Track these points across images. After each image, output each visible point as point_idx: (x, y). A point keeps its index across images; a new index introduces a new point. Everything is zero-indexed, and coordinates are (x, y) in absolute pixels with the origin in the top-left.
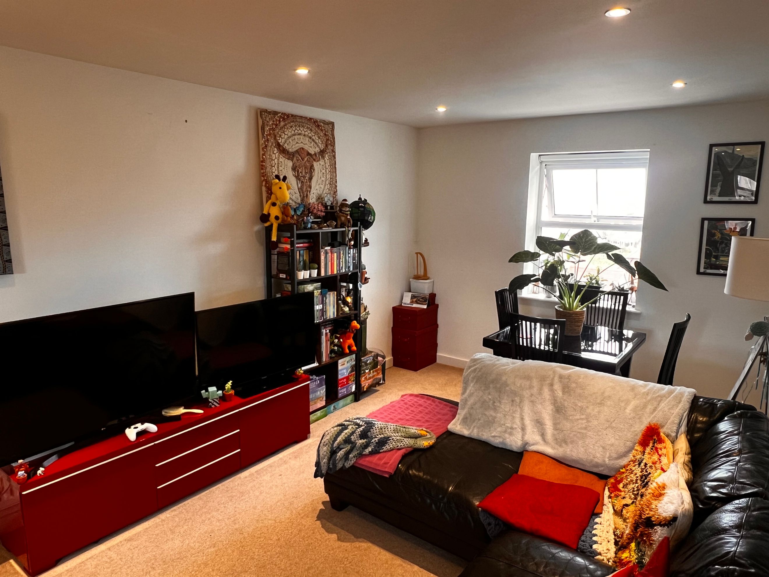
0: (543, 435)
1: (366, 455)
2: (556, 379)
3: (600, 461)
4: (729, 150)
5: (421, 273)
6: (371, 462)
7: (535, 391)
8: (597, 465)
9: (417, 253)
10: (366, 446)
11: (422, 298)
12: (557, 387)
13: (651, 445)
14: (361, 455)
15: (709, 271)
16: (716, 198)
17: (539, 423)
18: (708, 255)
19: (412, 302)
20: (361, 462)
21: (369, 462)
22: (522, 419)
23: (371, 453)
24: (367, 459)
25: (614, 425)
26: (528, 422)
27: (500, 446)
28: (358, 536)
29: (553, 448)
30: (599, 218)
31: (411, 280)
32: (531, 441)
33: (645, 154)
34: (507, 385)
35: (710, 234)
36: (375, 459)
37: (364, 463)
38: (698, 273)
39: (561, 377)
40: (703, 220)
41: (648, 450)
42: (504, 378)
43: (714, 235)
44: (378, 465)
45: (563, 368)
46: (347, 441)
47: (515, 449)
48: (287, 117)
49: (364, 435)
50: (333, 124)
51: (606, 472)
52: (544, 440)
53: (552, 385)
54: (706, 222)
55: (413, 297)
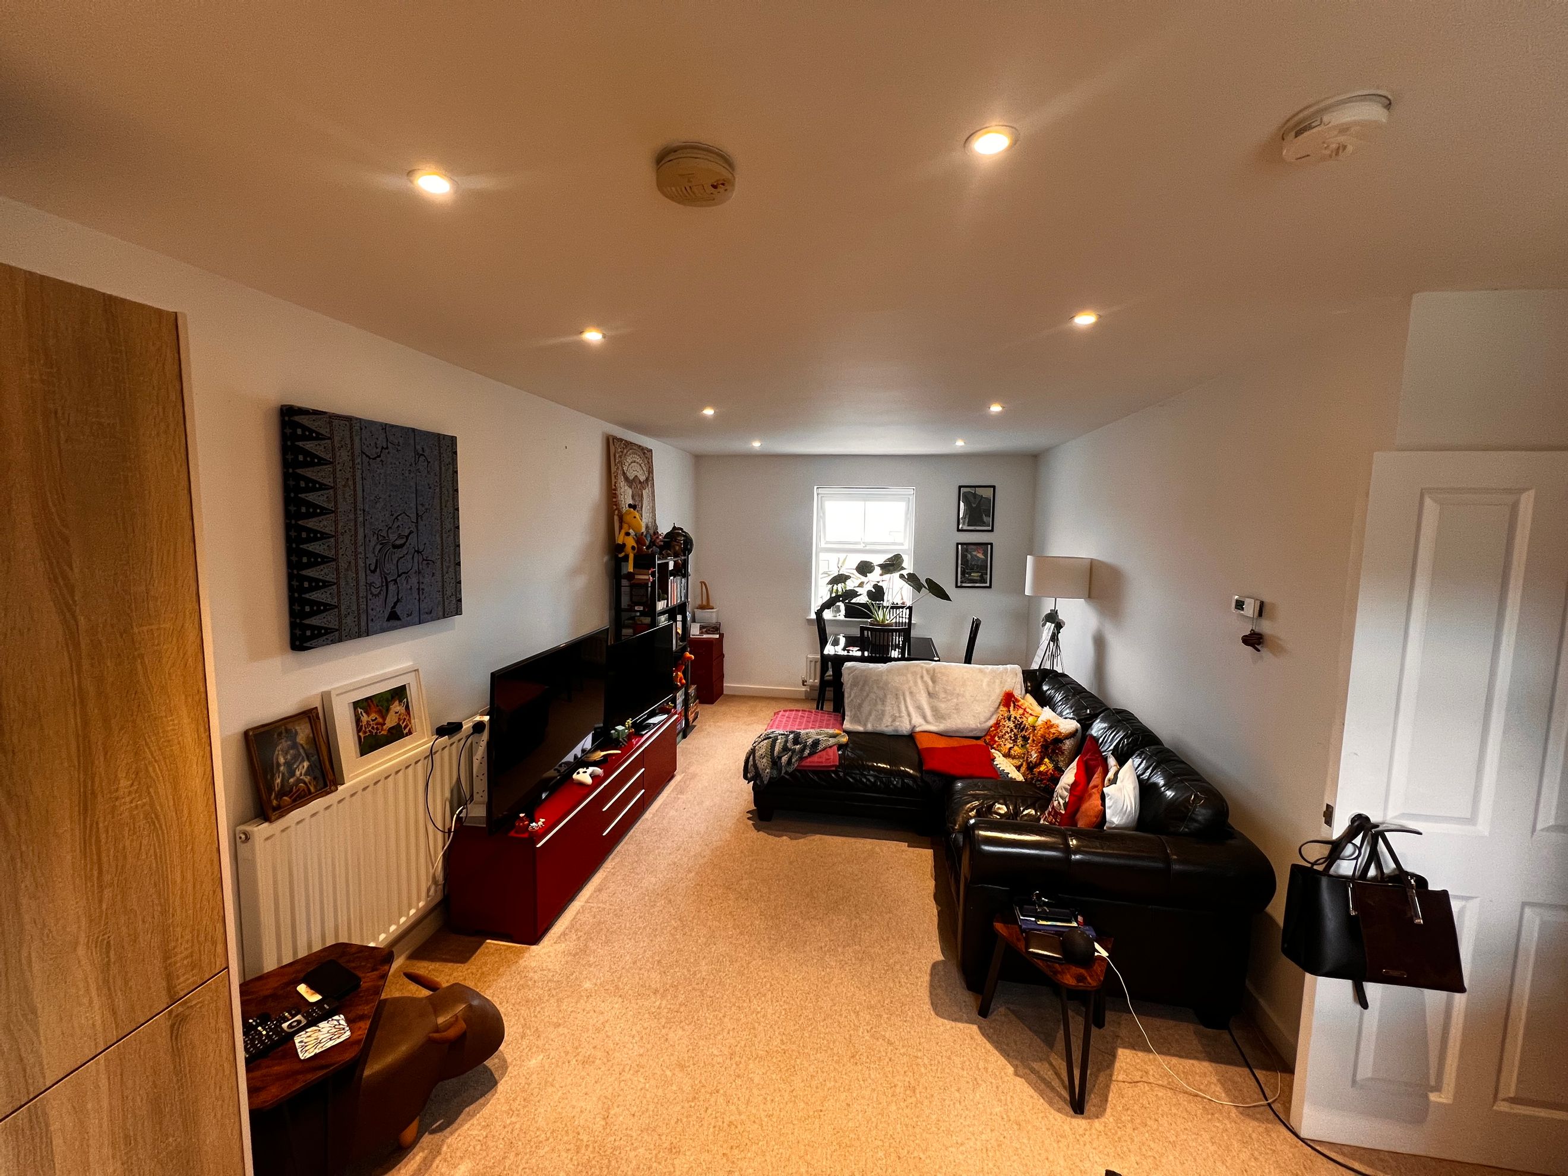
0: (924, 718)
1: (806, 757)
2: (925, 672)
3: (974, 726)
4: (972, 490)
5: (705, 603)
6: (813, 762)
7: (911, 683)
8: (972, 730)
9: (701, 582)
10: (803, 750)
11: (713, 628)
12: (927, 678)
13: (1012, 705)
14: (801, 759)
15: (964, 585)
16: (965, 528)
17: (919, 708)
18: (963, 573)
19: (702, 633)
20: (803, 763)
21: (810, 762)
22: (907, 707)
23: (810, 755)
24: (809, 760)
25: (977, 698)
26: (911, 709)
27: (893, 733)
28: (805, 833)
29: (936, 726)
30: (866, 544)
31: (696, 610)
32: (917, 724)
33: (910, 491)
34: (889, 683)
35: (964, 556)
36: (815, 759)
37: (808, 764)
38: (957, 586)
39: (928, 671)
40: (958, 544)
41: (1012, 708)
42: (884, 678)
43: (966, 556)
44: (822, 762)
45: (925, 663)
46: (785, 749)
47: (905, 733)
48: (628, 444)
49: (796, 741)
50: (651, 450)
51: (979, 734)
52: (927, 722)
53: (922, 677)
54: (960, 546)
55: (701, 628)
